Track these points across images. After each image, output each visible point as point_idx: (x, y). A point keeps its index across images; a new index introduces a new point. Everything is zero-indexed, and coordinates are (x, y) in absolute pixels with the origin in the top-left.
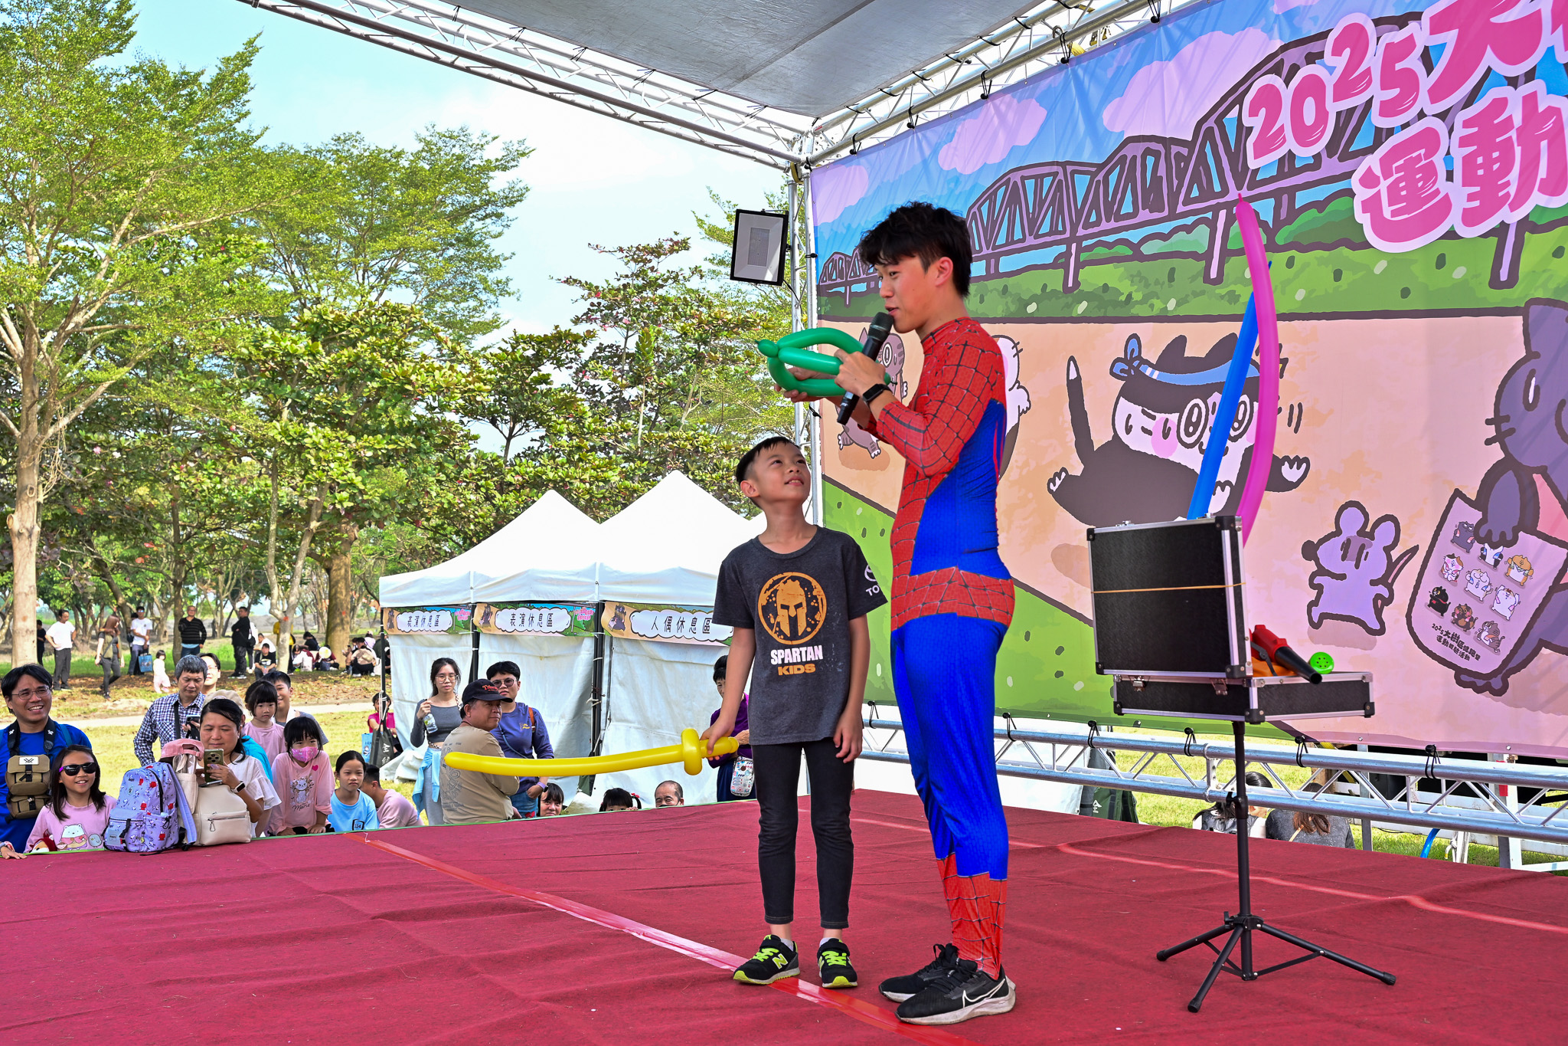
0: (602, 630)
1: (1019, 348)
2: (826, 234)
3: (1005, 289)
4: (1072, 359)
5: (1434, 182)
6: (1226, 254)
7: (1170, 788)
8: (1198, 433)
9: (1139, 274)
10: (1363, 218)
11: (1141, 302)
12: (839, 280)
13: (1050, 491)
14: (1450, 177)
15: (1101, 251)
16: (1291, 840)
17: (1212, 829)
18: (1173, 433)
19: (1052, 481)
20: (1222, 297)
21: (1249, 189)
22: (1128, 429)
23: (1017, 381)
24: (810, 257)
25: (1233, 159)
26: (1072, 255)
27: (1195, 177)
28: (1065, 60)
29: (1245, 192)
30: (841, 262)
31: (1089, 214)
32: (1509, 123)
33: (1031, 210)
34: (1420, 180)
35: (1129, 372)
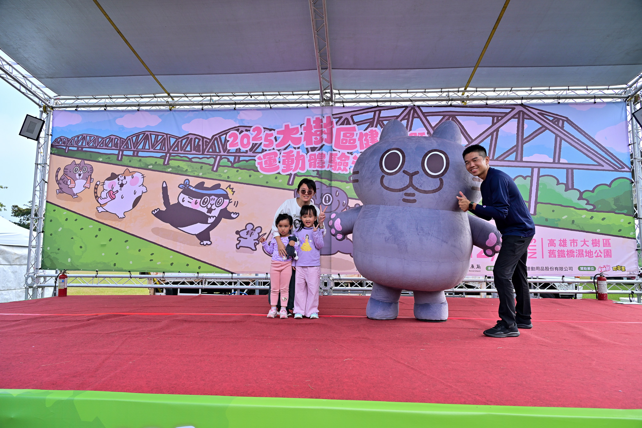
1: (144, 176)
2: (58, 129)
3: (140, 160)
4: (165, 182)
5: (276, 162)
6: (219, 166)
8: (206, 204)
9: (191, 165)
10: (258, 166)
11: (192, 172)
12: (63, 145)
13: (152, 213)
14: (279, 162)
15: (179, 158)
18: (198, 203)
19: (154, 211)
20: (217, 175)
21: (227, 153)
22: (183, 201)
23: (142, 184)
24: (49, 135)
25: (223, 146)
26: (167, 156)
27: (211, 147)
28: (170, 110)
29: (226, 154)
30: (64, 139)
31: (175, 148)
32: (293, 155)
33: (153, 142)
34: (272, 161)
35: (185, 188)
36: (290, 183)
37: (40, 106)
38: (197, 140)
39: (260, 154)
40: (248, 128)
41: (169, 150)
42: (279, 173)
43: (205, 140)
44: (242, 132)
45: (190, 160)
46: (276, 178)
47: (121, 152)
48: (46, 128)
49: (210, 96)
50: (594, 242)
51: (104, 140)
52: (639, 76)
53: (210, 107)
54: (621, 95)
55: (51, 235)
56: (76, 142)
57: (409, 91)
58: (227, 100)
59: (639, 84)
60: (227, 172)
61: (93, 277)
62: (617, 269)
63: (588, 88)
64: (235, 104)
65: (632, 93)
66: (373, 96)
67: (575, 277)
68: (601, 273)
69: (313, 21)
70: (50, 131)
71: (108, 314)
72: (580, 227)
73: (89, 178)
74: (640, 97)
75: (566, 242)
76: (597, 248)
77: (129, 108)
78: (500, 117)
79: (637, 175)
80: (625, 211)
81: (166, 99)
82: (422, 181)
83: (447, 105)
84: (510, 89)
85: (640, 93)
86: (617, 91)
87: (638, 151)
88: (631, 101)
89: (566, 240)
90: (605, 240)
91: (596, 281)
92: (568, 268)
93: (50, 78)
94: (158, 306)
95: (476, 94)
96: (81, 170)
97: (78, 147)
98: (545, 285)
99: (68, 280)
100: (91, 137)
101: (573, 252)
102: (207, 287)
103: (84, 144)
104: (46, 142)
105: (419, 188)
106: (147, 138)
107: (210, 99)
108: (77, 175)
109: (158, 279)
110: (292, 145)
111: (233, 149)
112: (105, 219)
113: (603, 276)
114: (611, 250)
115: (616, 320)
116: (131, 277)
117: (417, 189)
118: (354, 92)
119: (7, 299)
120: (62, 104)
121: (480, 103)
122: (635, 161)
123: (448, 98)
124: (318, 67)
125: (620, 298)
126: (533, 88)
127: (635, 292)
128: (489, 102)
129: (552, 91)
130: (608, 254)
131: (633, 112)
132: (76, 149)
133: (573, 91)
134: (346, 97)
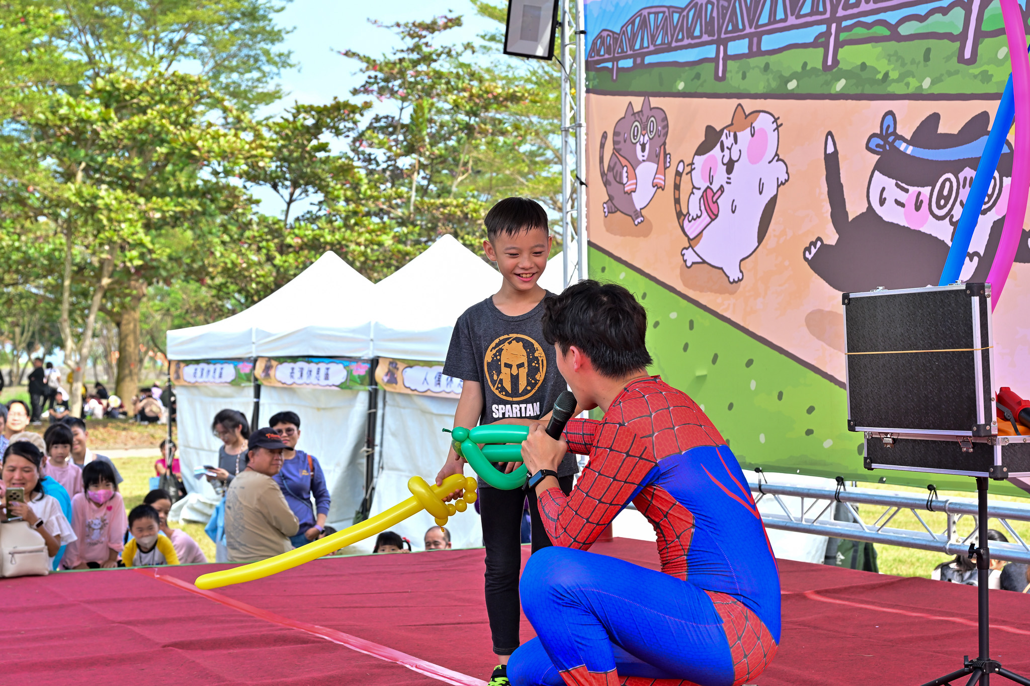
0: (376, 384)
1: (779, 122)
2: (595, 12)
3: (767, 67)
4: (830, 133)
6: (980, 35)
7: (912, 541)
8: (949, 206)
9: (896, 53)
11: (898, 81)
12: (607, 56)
13: (806, 259)
15: (860, 32)
16: (1025, 591)
17: (950, 580)
18: (925, 206)
19: (808, 249)
20: (975, 77)
22: (882, 202)
23: (777, 154)
26: (832, 35)
30: (609, 38)
35: (884, 147)
41: (834, 10)
45: (895, 34)
47: (721, 48)
56: (629, 41)
60: (1007, 57)
70: (582, 21)
73: (661, 154)
96: (644, 130)
100: (658, 13)
104: (576, 57)
108: (638, 149)
112: (702, 290)
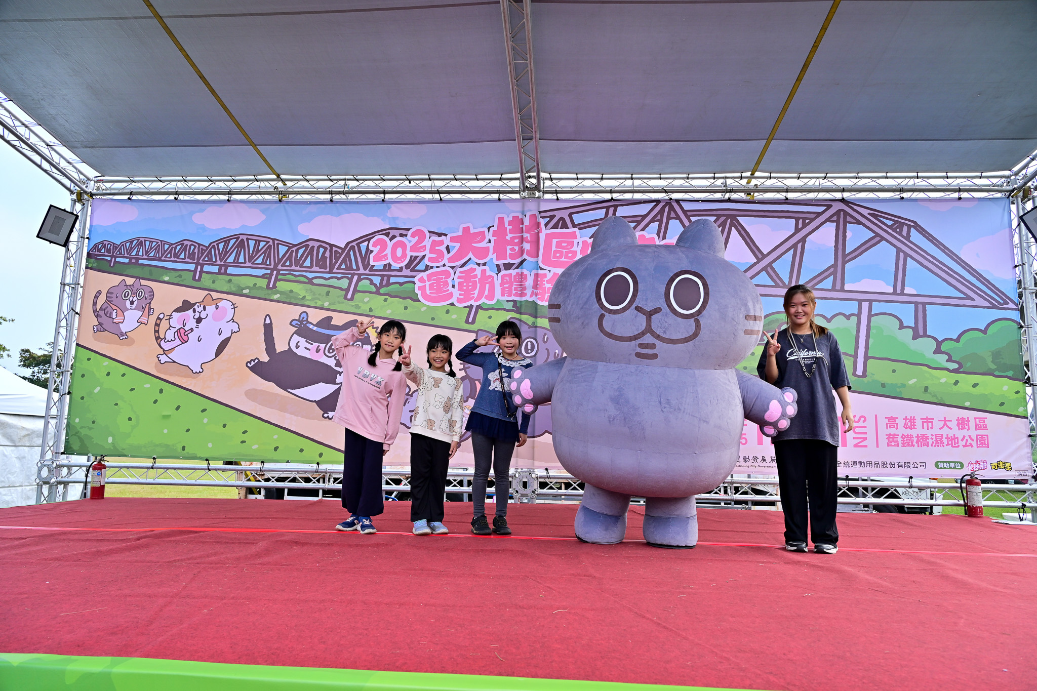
1: (235, 306)
2: (99, 230)
3: (230, 281)
4: (268, 315)
5: (448, 287)
6: (355, 291)
8: (334, 353)
9: (310, 290)
10: (419, 293)
11: (311, 300)
12: (106, 254)
13: (247, 366)
14: (453, 286)
15: (290, 277)
18: (322, 351)
19: (250, 362)
20: (352, 306)
21: (369, 271)
22: (297, 347)
23: (232, 319)
24: (84, 238)
25: (363, 259)
26: (273, 275)
27: (344, 261)
28: (280, 201)
29: (367, 272)
30: (109, 245)
31: (286, 262)
32: (476, 276)
33: (251, 252)
34: (442, 285)
35: (300, 325)
36: (470, 320)
37: (72, 192)
38: (322, 250)
39: (423, 273)
40: (404, 231)
41: (276, 265)
42: (452, 304)
43: (334, 249)
44: (394, 237)
45: (310, 281)
46: (448, 312)
47: (199, 267)
48: (80, 227)
49: (345, 180)
50: (960, 422)
51: (173, 247)
52: (1031, 157)
53: (343, 196)
54: (1001, 186)
55: (82, 398)
56: (127, 250)
57: (662, 176)
58: (370, 186)
59: (1031, 170)
60: (368, 301)
61: (148, 468)
62: (998, 467)
63: (949, 174)
64: (384, 192)
65: (1019, 184)
66: (605, 184)
67: (930, 479)
68: (972, 473)
69: (510, 64)
70: (87, 232)
71: (170, 529)
72: (937, 398)
73: (146, 308)
74: (1032, 190)
75: (915, 422)
76: (965, 432)
77: (215, 197)
78: (808, 219)
79: (1028, 314)
80: (1010, 374)
81: (273, 183)
82: (666, 324)
83: (722, 199)
84: (823, 175)
85: (1032, 185)
86: (995, 181)
87: (1030, 276)
88: (1017, 197)
89: (914, 419)
90: (977, 420)
91: (964, 485)
92: (919, 464)
93: (90, 147)
94: (251, 517)
95: (769, 183)
96: (134, 294)
97: (131, 259)
98: (882, 492)
99: (107, 472)
100: (152, 242)
101: (927, 438)
102: (332, 487)
103: (140, 254)
104: (79, 249)
105: (662, 335)
106: (241, 245)
107: (345, 185)
108: (128, 303)
109: (253, 472)
110: (474, 259)
111: (379, 265)
112: (171, 375)
113: (976, 478)
114: (987, 436)
115: (996, 551)
116: (209, 470)
117: (658, 337)
118: (575, 176)
119: (7, 502)
120: (107, 189)
121: (775, 197)
122: (1025, 292)
123: (724, 188)
124: (518, 136)
125: (1004, 514)
126: (860, 175)
127: (1028, 504)
128: (791, 196)
129: (891, 180)
130: (983, 442)
131: (1021, 214)
132: (127, 261)
133: (924, 179)
134: (562, 184)
